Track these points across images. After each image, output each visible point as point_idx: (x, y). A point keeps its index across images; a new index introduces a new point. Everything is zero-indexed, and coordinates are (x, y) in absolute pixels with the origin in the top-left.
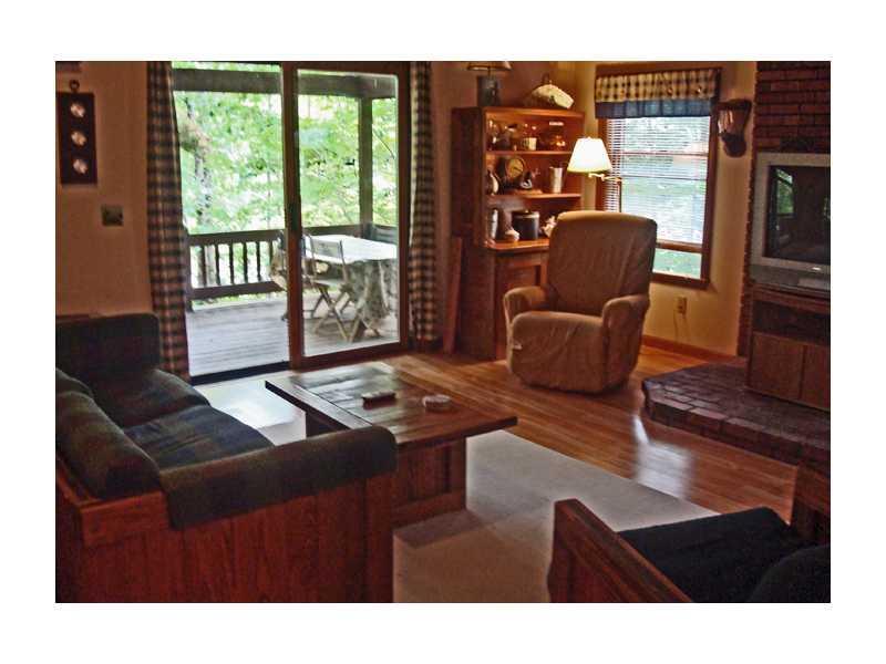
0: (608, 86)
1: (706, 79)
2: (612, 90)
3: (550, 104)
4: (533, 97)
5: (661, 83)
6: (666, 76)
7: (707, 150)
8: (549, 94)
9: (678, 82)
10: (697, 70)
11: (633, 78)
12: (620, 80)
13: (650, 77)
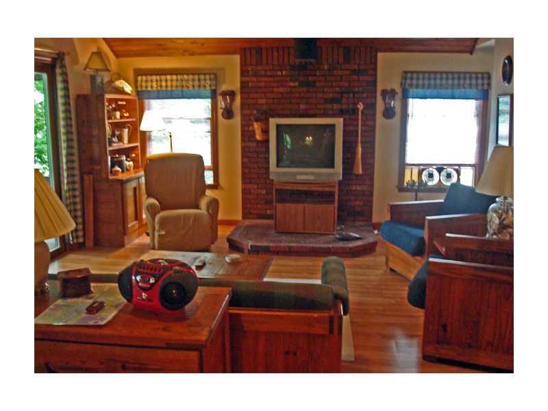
0: (146, 81)
1: (210, 79)
2: (149, 84)
3: (122, 91)
4: (113, 88)
5: (182, 80)
6: (185, 77)
7: (210, 116)
8: (121, 86)
9: (193, 80)
10: (205, 74)
11: (163, 77)
12: (154, 78)
13: (174, 77)
